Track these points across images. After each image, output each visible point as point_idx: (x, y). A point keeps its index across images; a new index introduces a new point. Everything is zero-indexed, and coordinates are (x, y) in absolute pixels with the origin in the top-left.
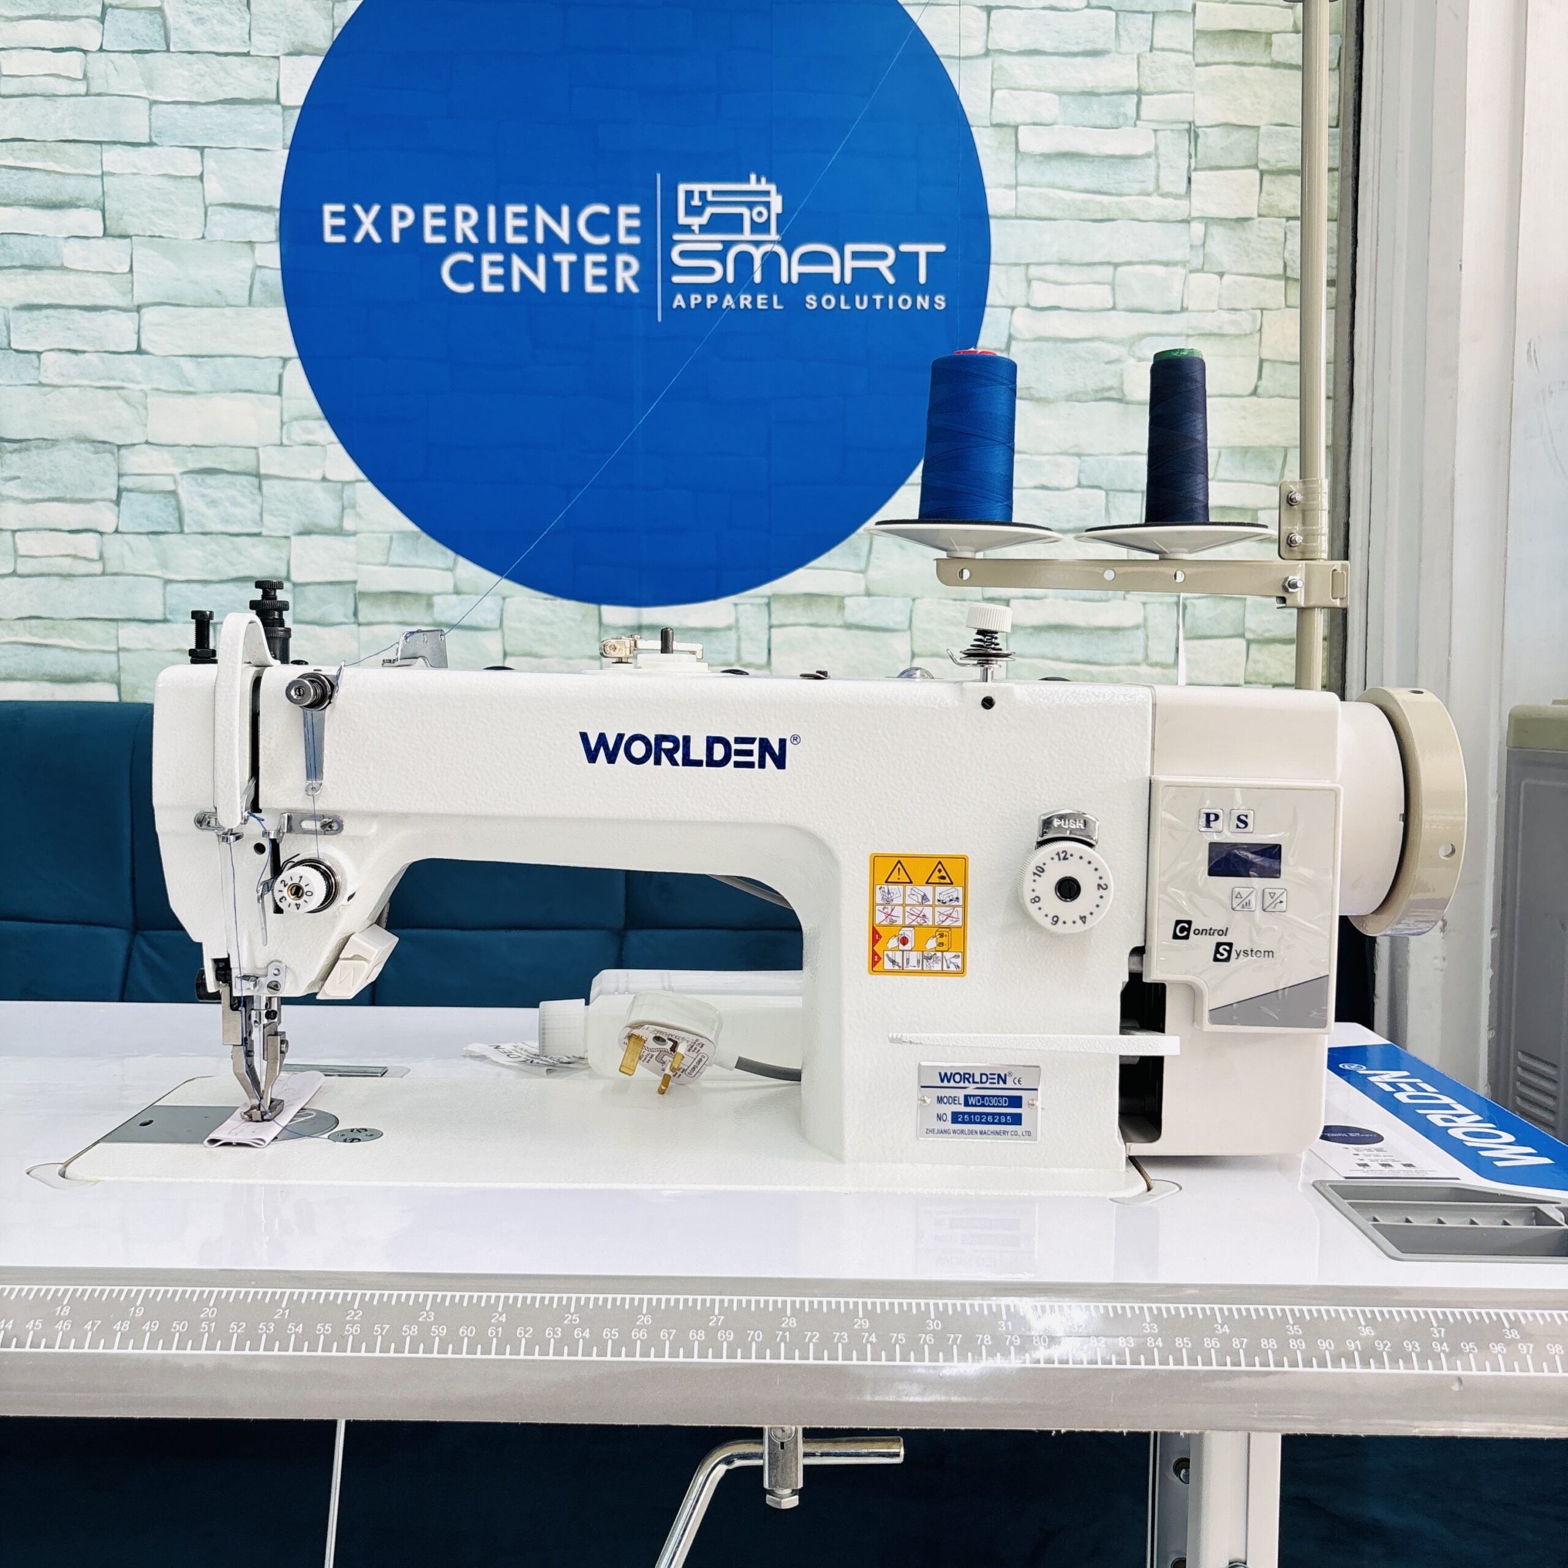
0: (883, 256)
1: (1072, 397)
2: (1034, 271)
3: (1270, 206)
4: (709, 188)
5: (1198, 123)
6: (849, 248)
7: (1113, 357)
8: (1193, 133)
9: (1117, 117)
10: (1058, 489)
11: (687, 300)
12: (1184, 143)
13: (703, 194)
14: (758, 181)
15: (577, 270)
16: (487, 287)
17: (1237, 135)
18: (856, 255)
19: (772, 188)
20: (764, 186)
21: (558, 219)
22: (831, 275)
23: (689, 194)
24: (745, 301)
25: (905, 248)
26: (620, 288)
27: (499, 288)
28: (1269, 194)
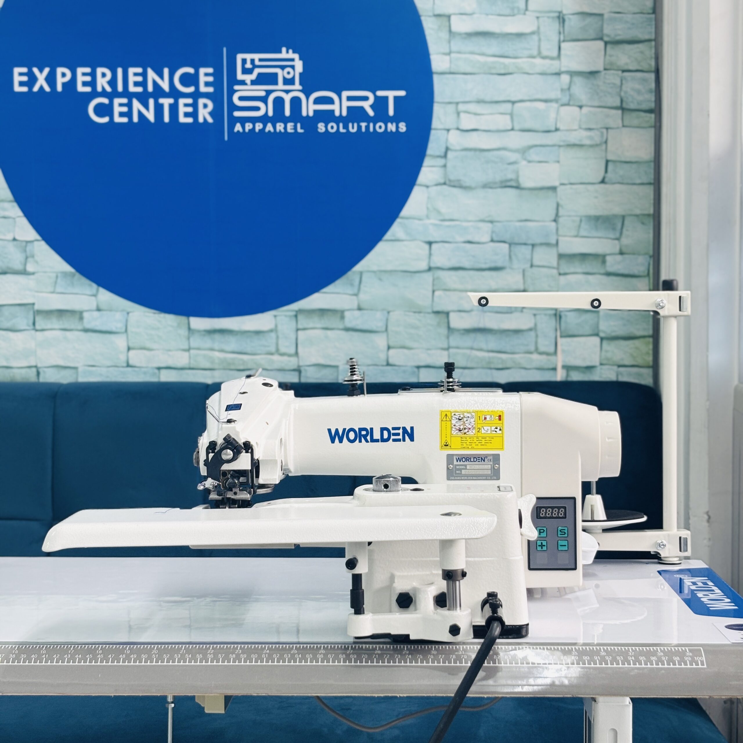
0: (366, 99)
1: (486, 186)
2: (461, 107)
3: (611, 64)
4: (257, 57)
5: (565, 12)
6: (345, 94)
7: (512, 160)
8: (561, 19)
9: (513, 9)
10: (478, 243)
11: (243, 127)
12: (556, 25)
13: (252, 61)
14: (287, 52)
15: (174, 109)
16: (118, 119)
17: (589, 20)
18: (349, 99)
19: (296, 56)
20: (291, 55)
21: (161, 77)
22: (333, 111)
23: (244, 61)
24: (280, 127)
25: (380, 93)
26: (201, 120)
27: (125, 120)
28: (611, 56)
